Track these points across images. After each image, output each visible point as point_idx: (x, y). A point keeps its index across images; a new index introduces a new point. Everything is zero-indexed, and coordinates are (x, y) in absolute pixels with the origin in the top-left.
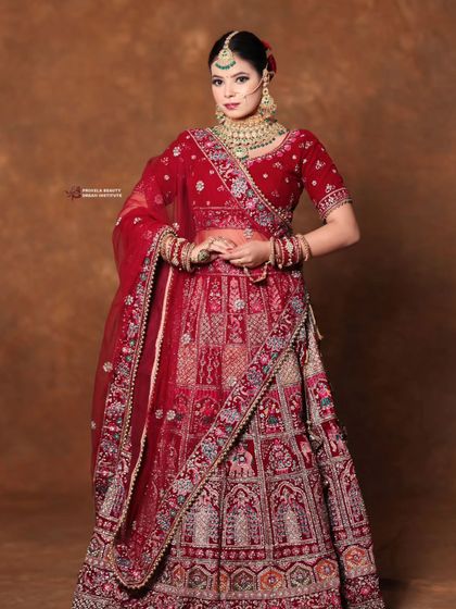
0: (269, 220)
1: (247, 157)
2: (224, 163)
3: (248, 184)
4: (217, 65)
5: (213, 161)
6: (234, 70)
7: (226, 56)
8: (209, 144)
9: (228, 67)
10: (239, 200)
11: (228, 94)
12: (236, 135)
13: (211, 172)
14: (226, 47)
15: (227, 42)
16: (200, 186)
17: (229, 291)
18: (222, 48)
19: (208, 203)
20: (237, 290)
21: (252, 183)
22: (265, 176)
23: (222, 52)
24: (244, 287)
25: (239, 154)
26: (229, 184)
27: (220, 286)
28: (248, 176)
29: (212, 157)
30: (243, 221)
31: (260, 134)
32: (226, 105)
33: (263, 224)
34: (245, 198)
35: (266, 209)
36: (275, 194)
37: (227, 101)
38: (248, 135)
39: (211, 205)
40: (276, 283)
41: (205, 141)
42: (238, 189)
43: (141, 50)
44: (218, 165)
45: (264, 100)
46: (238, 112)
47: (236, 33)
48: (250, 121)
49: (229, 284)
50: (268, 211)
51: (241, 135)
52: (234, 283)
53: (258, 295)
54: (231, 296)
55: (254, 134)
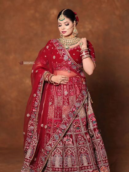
0: (75, 67)
1: (69, 48)
2: (62, 50)
3: (69, 57)
4: (59, 20)
5: (58, 49)
6: (65, 21)
7: (62, 17)
8: (57, 44)
9: (63, 20)
10: (67, 61)
11: (63, 28)
12: (66, 41)
13: (58, 53)
14: (62, 14)
15: (62, 12)
16: (54, 57)
17: (63, 89)
18: (61, 14)
19: (57, 62)
20: (66, 89)
22: (74, 54)
23: (61, 16)
24: (68, 87)
25: (67, 47)
26: (63, 56)
27: (61, 88)
28: (69, 54)
29: (58, 48)
30: (67, 68)
31: (73, 41)
32: (62, 32)
33: (74, 69)
34: (68, 61)
35: (74, 64)
36: (77, 60)
38: (69, 41)
39: (57, 63)
40: (78, 86)
41: (56, 43)
42: (66, 58)
43: (37, 15)
44: (60, 51)
45: (74, 30)
46: (66, 34)
47: (66, 9)
48: (70, 37)
49: (63, 87)
50: (75, 65)
51: (67, 41)
52: (65, 87)
53: (72, 90)
54: (64, 91)
55: (71, 41)
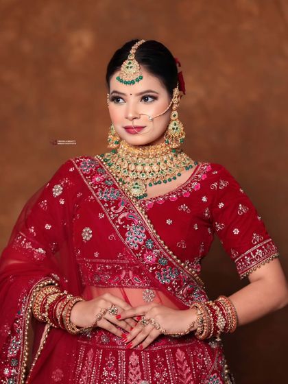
0: (173, 277)
1: (145, 195)
2: (117, 203)
3: (147, 233)
5: (103, 201)
6: (141, 87)
7: (131, 68)
8: (97, 179)
9: (132, 82)
10: (138, 251)
11: (131, 115)
12: (132, 167)
13: (101, 216)
14: (132, 57)
15: (133, 51)
16: (87, 234)
17: (127, 370)
18: (126, 59)
19: (96, 255)
20: (138, 368)
21: (152, 231)
22: (169, 222)
23: (126, 63)
24: (147, 364)
25: (136, 192)
26: (123, 231)
27: (116, 363)
28: (147, 222)
29: (101, 196)
31: (162, 167)
32: (127, 129)
33: (166, 282)
34: (143, 249)
35: (170, 263)
36: (182, 245)
37: (129, 124)
38: (147, 168)
39: (100, 257)
40: (188, 358)
41: (93, 174)
42: (134, 238)
44: (109, 207)
45: (172, 126)
46: (140, 138)
48: (151, 151)
49: (128, 360)
50: (173, 266)
51: (139, 168)
52: (134, 358)
53: (165, 374)
54: (131, 376)
55: (155, 168)
